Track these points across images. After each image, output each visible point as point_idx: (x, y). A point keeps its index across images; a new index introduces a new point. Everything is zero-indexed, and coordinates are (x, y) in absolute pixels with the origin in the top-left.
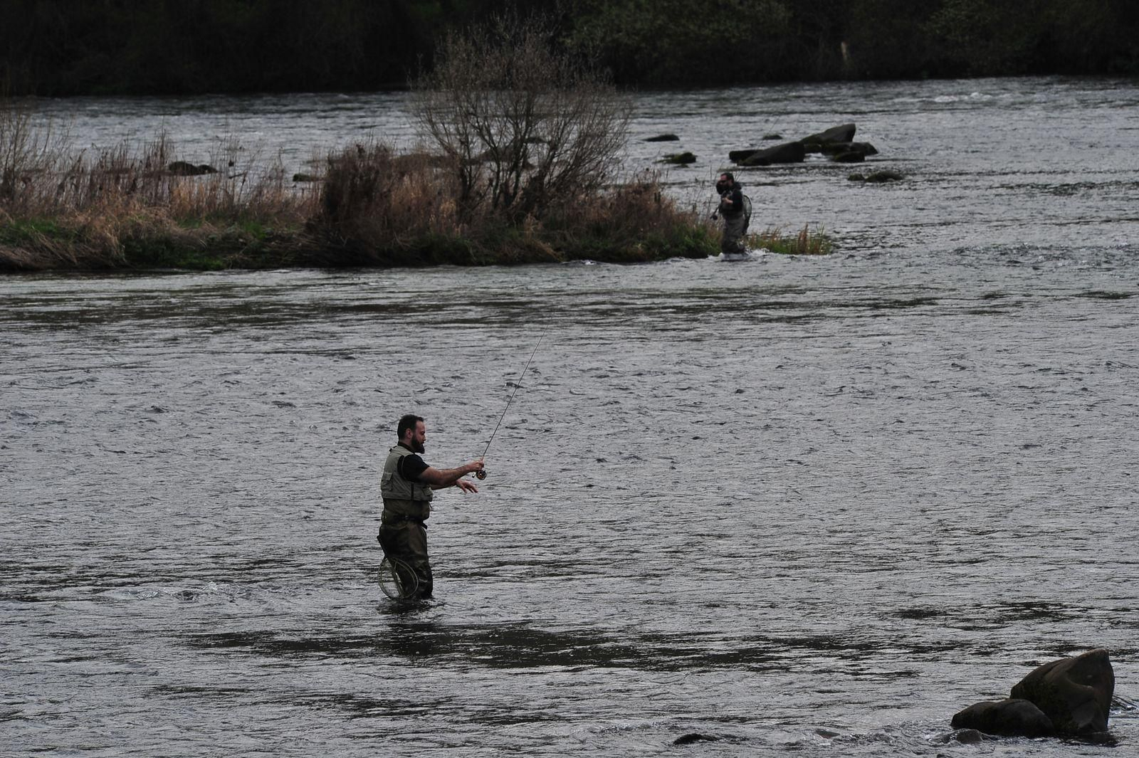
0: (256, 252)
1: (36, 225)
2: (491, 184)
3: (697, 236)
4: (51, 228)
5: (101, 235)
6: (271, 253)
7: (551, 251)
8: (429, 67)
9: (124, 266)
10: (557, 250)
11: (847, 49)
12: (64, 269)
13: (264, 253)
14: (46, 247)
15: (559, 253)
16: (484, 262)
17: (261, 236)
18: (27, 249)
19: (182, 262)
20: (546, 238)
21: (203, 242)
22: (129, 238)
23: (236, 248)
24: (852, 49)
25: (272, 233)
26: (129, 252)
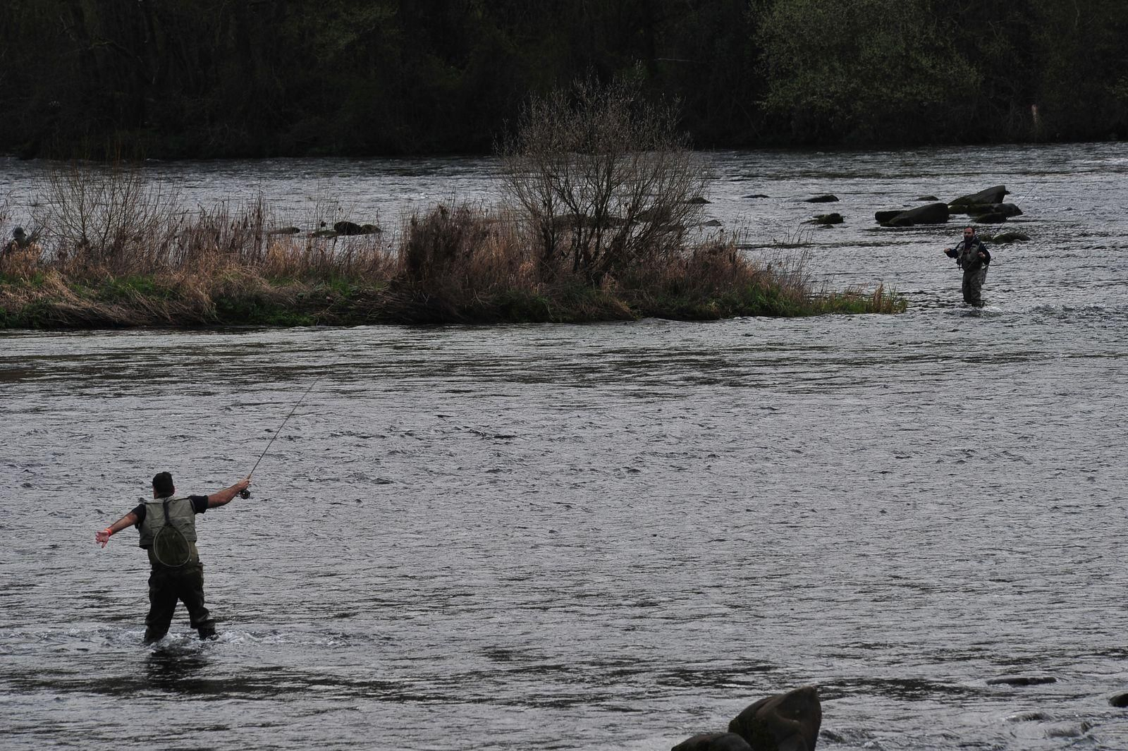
0: (342, 309)
1: (133, 283)
2: (573, 244)
3: (769, 294)
4: (146, 286)
5: (193, 292)
6: (356, 310)
7: (627, 309)
8: (514, 131)
9: (214, 323)
10: (633, 308)
11: (1038, 111)
12: (158, 324)
13: (350, 310)
14: (142, 304)
15: (635, 311)
16: (561, 319)
17: (348, 294)
18: (124, 306)
19: (271, 319)
20: (624, 296)
21: (291, 300)
22: (221, 296)
23: (323, 306)
24: (1041, 111)
25: (357, 292)
26: (220, 307)
